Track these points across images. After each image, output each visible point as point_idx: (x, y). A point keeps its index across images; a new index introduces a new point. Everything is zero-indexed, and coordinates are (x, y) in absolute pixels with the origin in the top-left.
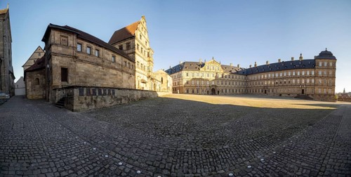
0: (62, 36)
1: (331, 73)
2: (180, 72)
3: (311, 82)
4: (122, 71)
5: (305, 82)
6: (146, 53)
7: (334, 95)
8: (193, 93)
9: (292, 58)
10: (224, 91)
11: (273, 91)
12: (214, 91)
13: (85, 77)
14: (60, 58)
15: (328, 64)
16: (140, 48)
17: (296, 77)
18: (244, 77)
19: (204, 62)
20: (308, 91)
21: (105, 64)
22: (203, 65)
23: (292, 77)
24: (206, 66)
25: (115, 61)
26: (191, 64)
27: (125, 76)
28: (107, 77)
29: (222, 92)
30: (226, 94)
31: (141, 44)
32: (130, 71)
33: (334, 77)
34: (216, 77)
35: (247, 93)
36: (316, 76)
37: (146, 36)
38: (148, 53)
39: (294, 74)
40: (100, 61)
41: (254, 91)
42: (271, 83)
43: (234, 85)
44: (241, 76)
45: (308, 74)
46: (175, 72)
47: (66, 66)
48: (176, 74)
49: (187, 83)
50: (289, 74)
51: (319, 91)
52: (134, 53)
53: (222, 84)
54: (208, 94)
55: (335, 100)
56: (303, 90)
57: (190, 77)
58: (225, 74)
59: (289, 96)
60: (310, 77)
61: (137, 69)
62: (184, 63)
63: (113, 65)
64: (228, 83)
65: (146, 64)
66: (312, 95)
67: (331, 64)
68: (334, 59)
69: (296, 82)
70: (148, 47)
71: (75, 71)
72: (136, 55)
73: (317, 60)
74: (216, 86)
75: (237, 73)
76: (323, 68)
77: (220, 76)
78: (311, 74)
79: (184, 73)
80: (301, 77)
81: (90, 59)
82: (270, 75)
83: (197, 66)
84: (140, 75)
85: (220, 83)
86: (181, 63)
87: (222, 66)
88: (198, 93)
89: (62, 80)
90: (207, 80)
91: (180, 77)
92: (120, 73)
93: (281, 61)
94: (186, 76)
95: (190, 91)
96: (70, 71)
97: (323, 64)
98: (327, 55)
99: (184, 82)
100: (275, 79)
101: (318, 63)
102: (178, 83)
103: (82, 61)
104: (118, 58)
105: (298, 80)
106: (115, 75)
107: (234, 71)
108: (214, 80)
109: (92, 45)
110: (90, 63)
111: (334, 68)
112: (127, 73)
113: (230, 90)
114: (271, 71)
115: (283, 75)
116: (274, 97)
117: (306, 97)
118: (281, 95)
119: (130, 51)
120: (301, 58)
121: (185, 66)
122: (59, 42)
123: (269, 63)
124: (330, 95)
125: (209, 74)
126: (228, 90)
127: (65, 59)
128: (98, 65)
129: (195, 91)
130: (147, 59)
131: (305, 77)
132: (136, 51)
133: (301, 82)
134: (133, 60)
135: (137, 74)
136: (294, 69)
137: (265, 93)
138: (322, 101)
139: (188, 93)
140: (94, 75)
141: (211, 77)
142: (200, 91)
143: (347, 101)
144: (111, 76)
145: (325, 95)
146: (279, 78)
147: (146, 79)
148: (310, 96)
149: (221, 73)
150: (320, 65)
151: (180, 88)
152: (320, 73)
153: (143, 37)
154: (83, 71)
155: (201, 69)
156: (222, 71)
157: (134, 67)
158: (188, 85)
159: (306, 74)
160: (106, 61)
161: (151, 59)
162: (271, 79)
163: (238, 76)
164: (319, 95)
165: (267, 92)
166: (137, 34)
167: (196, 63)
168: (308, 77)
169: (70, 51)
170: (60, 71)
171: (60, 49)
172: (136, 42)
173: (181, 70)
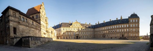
0: (14, 12)
1: (137, 25)
2: (60, 28)
3: (127, 30)
4: (36, 29)
5: (124, 31)
6: (45, 20)
7: (139, 37)
8: (67, 39)
9: (117, 19)
10: (83, 37)
11: (108, 36)
12: (77, 37)
13: (22, 32)
14: (13, 23)
15: (135, 21)
16: (42, 17)
17: (119, 28)
18: (93, 29)
19: (72, 23)
20: (126, 35)
21: (30, 26)
22: (71, 24)
23: (117, 29)
24: (73, 25)
25: (33, 25)
26: (65, 24)
27: (37, 31)
28: (31, 32)
29: (82, 37)
30: (83, 39)
31: (43, 15)
32: (39, 29)
33: (138, 27)
34: (78, 30)
35: (94, 37)
36: (129, 27)
37: (44, 12)
38: (46, 20)
39: (118, 27)
40: (28, 24)
41: (98, 36)
42: (107, 32)
43: (88, 34)
44: (91, 29)
45: (125, 26)
46: (57, 28)
47: (15, 27)
48: (58, 29)
49: (64, 33)
50: (116, 27)
51: (131, 35)
52: (40, 20)
53: (82, 33)
54: (75, 39)
55: (139, 39)
56: (123, 35)
57: (65, 31)
58: (83, 28)
59: (116, 38)
60: (126, 28)
61: (41, 28)
62: (62, 23)
63: (32, 26)
64: (85, 33)
65: (45, 25)
66: (128, 37)
67: (137, 21)
68: (138, 17)
69: (119, 31)
70: (45, 16)
71: (19, 29)
72: (41, 21)
73: (129, 19)
74: (78, 35)
75: (89, 27)
76: (132, 23)
77: (80, 29)
78: (126, 26)
79: (62, 28)
80: (121, 28)
81: (24, 23)
82: (106, 28)
83: (68, 25)
84: (43, 30)
85: (81, 33)
86: (60, 23)
87: (81, 24)
88: (69, 39)
89: (14, 34)
90: (74, 32)
91: (60, 31)
92: (35, 30)
93: (111, 20)
94: (63, 30)
95: (65, 38)
96: (17, 29)
97: (133, 21)
98: (134, 16)
99: (62, 33)
100: (108, 30)
101: (130, 21)
102: (59, 34)
103: (21, 24)
104: (34, 23)
105: (120, 30)
106: (34, 31)
107: (87, 27)
108: (77, 32)
109: (24, 17)
110: (24, 25)
111: (138, 22)
112: (38, 30)
113: (86, 36)
114: (106, 26)
115: (112, 27)
116: (108, 39)
117: (125, 39)
118: (112, 38)
119: (38, 19)
120: (121, 18)
121: (62, 25)
122: (12, 15)
123: (105, 22)
124: (137, 37)
125: (74, 29)
126: (85, 37)
127: (15, 23)
128: (27, 26)
129: (68, 37)
130: (45, 22)
131: (124, 28)
132: (41, 19)
133: (122, 31)
134: (40, 23)
135: (42, 30)
136: (118, 24)
137: (104, 37)
138: (133, 40)
139: (64, 39)
140: (26, 31)
141: (76, 30)
142: (71, 38)
143: (147, 40)
144: (32, 31)
145: (134, 37)
146: (111, 29)
147: (45, 32)
148: (127, 38)
149: (81, 28)
150: (131, 21)
151: (60, 36)
152: (131, 26)
153: (43, 12)
154: (21, 29)
155: (71, 26)
156: (82, 27)
157: (40, 27)
158: (64, 35)
159: (124, 26)
160: (30, 24)
161: (47, 23)
162: (106, 30)
163: (90, 29)
164: (131, 37)
165: (105, 37)
166: (41, 11)
167: (68, 24)
168: (125, 28)
169: (17, 20)
170: (13, 29)
171: (13, 18)
172: (41, 15)
173: (61, 27)
